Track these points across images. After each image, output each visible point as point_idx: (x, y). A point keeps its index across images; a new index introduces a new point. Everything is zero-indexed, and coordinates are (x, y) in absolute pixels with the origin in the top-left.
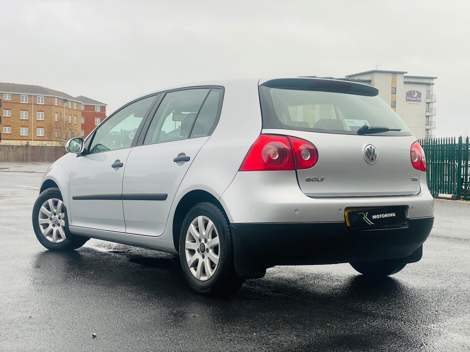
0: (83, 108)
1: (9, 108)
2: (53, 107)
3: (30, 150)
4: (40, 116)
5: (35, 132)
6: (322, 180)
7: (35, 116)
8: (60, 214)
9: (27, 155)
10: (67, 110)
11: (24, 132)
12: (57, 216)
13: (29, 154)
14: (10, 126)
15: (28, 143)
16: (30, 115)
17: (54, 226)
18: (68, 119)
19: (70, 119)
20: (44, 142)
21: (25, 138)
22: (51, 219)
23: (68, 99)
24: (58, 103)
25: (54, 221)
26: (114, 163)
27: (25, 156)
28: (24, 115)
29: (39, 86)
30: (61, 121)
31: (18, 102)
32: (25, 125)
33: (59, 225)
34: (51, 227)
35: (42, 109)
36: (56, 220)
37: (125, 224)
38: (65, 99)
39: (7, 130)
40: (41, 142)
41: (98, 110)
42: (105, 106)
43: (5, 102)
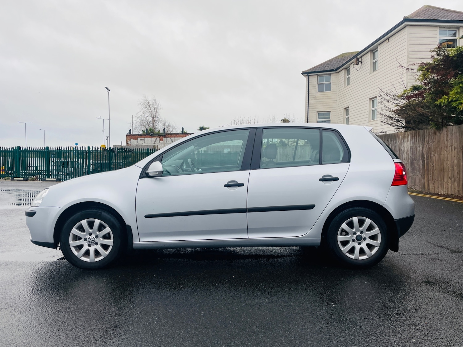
8: (98, 233)
12: (93, 236)
17: (89, 245)
22: (86, 240)
25: (90, 241)
26: (226, 184)
33: (96, 244)
34: (86, 247)
36: (93, 240)
37: (248, 231)
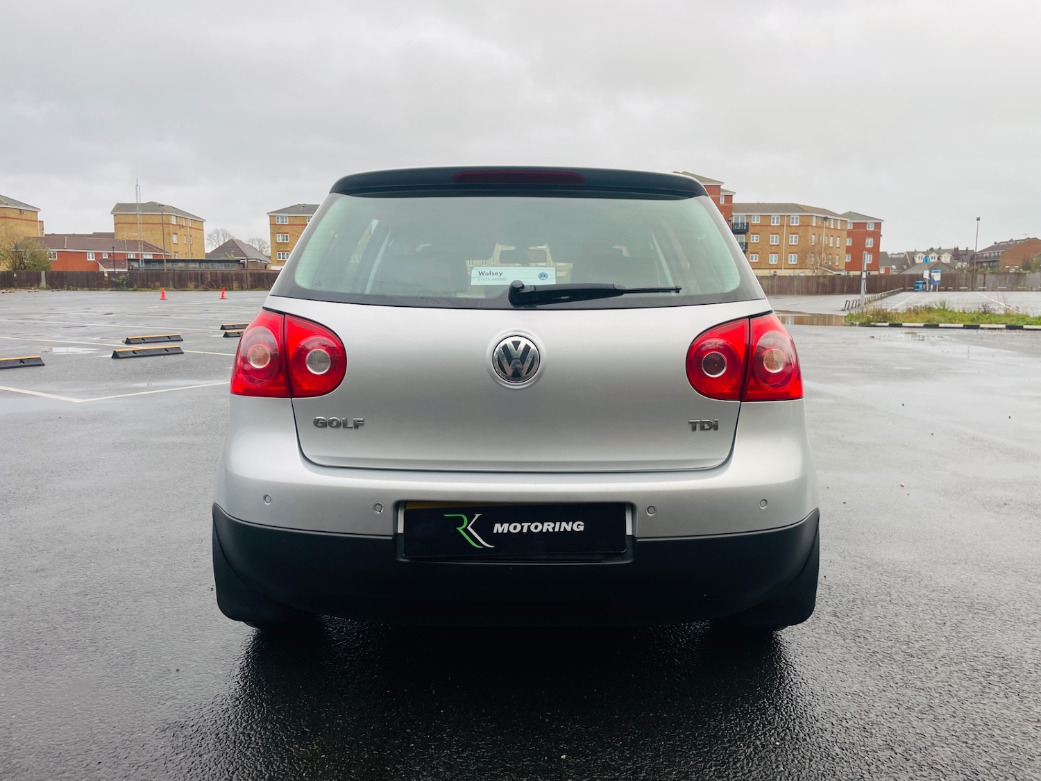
0: (850, 227)
1: (757, 232)
2: (810, 228)
3: (776, 281)
4: (794, 240)
5: (787, 259)
6: (357, 425)
7: (787, 239)
9: (772, 287)
10: (827, 230)
11: (773, 259)
13: (775, 285)
14: (757, 253)
15: (775, 272)
16: (781, 239)
18: (829, 241)
19: (831, 242)
20: (796, 270)
21: (775, 267)
23: (829, 217)
24: (817, 222)
27: (770, 288)
28: (774, 240)
29: (795, 203)
30: (819, 244)
31: (768, 224)
32: (775, 251)
35: (796, 232)
38: (826, 216)
39: (754, 258)
40: (792, 270)
41: (871, 228)
42: (880, 223)
43: (753, 226)
